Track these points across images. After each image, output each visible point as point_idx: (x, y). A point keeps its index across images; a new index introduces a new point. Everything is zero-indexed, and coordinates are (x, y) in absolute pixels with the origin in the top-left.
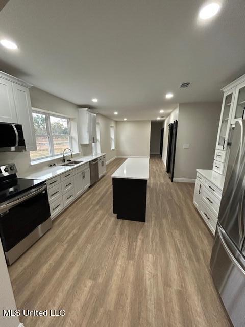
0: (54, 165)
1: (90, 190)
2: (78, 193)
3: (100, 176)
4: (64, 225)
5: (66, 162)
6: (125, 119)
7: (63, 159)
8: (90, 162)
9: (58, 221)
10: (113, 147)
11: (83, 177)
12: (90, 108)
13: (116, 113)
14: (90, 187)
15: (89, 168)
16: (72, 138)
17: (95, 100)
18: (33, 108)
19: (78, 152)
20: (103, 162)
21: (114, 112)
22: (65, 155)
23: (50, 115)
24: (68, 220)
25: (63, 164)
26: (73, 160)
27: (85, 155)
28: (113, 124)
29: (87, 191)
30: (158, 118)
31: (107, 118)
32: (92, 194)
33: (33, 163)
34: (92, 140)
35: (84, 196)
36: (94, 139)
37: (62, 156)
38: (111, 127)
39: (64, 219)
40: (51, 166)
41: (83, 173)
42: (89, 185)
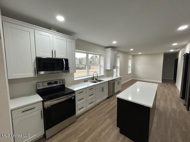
0: (87, 81)
1: (107, 100)
2: (98, 101)
3: (116, 91)
4: (82, 122)
5: (95, 80)
6: (140, 53)
7: (93, 78)
8: (109, 81)
9: (81, 118)
10: (130, 72)
11: (103, 91)
12: (113, 48)
13: (132, 50)
14: (108, 98)
15: (108, 85)
16: (100, 66)
17: (114, 42)
18: (76, 50)
19: (103, 74)
20: (119, 82)
21: (130, 49)
22: (94, 76)
23: (89, 53)
24: (86, 119)
25: (92, 81)
26: (98, 79)
27: (108, 76)
28: (130, 57)
29: (105, 100)
30: (172, 51)
31: (126, 53)
32: (107, 103)
33: (75, 79)
34: (113, 68)
35: (101, 104)
36: (114, 66)
37: (92, 76)
38: (129, 59)
39: (84, 118)
40: (85, 81)
41: (103, 88)
42: (107, 96)
